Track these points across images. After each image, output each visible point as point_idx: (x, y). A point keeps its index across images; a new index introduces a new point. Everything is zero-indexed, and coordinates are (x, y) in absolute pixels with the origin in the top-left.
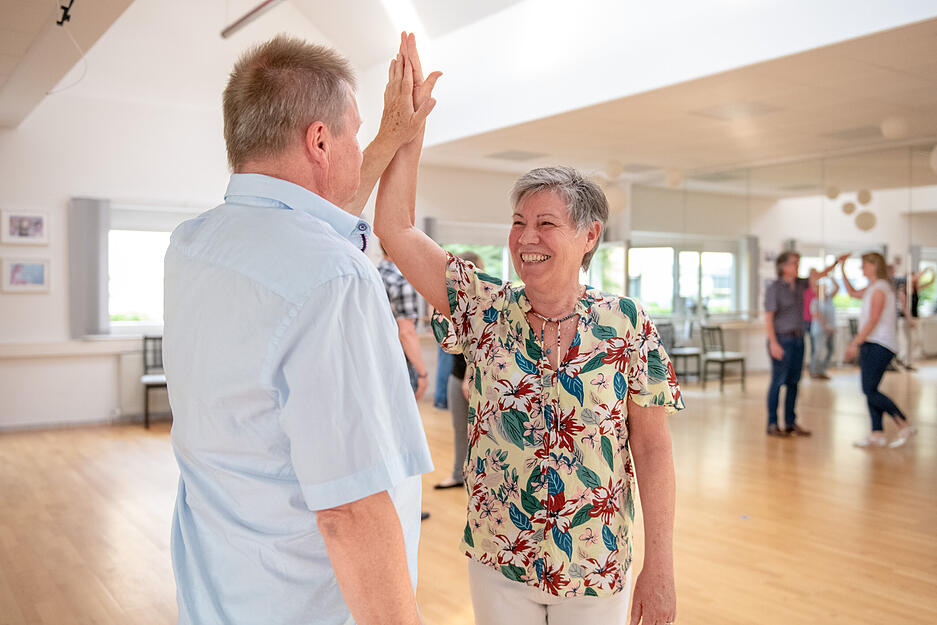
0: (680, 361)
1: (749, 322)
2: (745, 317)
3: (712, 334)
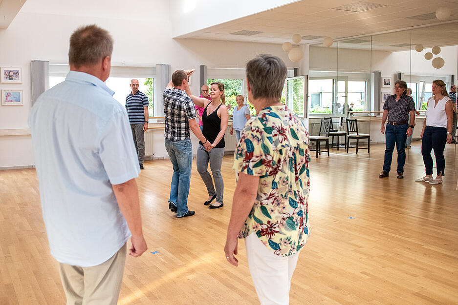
0: (336, 137)
3: (353, 123)
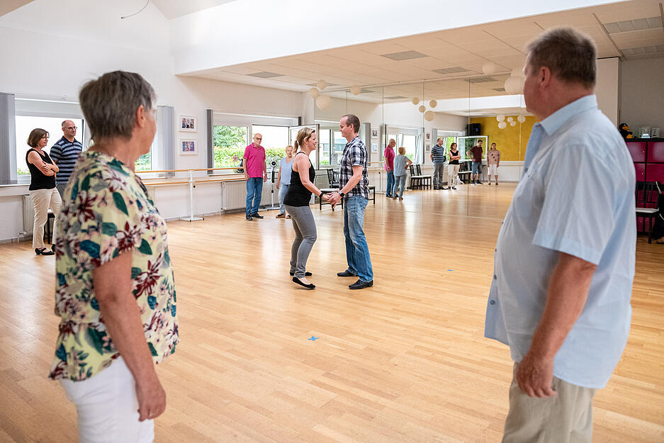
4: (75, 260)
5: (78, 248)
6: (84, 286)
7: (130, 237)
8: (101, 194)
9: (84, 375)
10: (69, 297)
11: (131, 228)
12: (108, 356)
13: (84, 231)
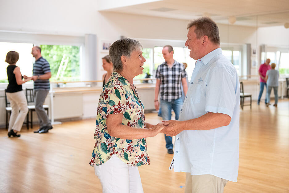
1: (247, 80)
2: (245, 78)
4: (100, 114)
5: (102, 110)
6: (103, 127)
7: (120, 108)
8: (111, 89)
9: (101, 162)
10: (98, 130)
11: (121, 105)
12: (109, 154)
13: (104, 103)
